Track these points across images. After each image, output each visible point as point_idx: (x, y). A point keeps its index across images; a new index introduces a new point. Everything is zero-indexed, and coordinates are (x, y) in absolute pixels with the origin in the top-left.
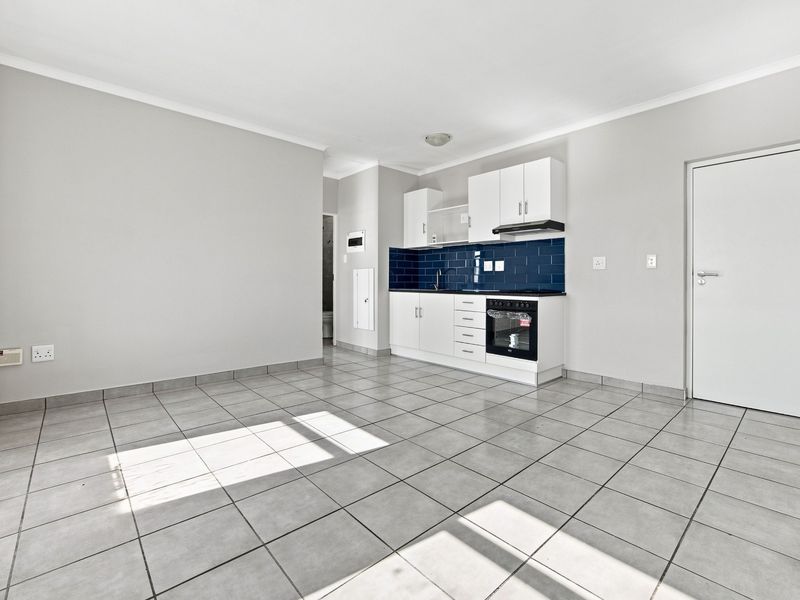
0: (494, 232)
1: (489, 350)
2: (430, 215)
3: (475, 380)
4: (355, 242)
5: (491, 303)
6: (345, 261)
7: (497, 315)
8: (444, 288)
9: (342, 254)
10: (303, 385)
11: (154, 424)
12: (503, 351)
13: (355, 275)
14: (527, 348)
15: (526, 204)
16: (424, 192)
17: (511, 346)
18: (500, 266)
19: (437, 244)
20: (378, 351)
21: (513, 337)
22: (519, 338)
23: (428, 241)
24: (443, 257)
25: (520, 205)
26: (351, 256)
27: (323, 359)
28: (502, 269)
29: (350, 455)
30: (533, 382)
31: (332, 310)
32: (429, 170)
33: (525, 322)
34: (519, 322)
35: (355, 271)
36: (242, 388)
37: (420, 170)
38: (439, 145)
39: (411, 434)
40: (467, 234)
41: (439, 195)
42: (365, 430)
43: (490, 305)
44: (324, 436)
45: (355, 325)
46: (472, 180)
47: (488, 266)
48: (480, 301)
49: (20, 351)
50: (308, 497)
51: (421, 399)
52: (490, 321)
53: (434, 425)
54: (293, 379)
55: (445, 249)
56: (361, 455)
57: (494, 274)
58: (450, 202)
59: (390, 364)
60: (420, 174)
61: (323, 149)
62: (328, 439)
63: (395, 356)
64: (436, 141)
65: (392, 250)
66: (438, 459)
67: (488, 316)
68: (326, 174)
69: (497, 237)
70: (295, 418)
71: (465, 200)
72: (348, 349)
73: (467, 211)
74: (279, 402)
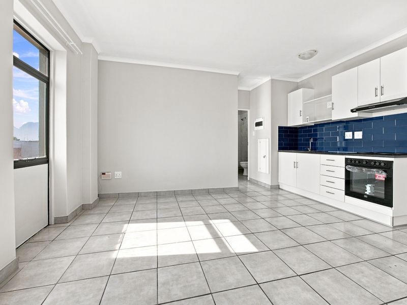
0: (352, 111)
1: (347, 194)
2: (304, 105)
3: (336, 213)
4: (259, 124)
5: (349, 161)
6: (254, 135)
7: (354, 170)
8: (315, 150)
9: (252, 131)
10: (222, 202)
11: (149, 212)
12: (360, 196)
13: (259, 142)
14: (383, 196)
15: (382, 87)
16: (301, 90)
17: (367, 193)
18: (359, 135)
19: (310, 122)
20: (271, 186)
21: (368, 187)
22: (375, 188)
23: (303, 121)
24: (316, 131)
25: (376, 89)
26: (257, 132)
27: (238, 188)
28: (361, 137)
29: (231, 253)
30: (389, 223)
31: (247, 161)
32: (305, 78)
33: (381, 176)
34: (375, 176)
35: (259, 140)
36: (194, 199)
37: (299, 78)
38: (309, 58)
39: (276, 247)
40: (331, 115)
41: (312, 92)
42: (247, 237)
43: (348, 162)
44: (221, 236)
45: (259, 170)
46: (334, 78)
47: (348, 135)
48: (340, 160)
49: (110, 173)
50: (195, 277)
51: (292, 222)
52: (348, 173)
53: (294, 244)
54: (219, 197)
55: (316, 125)
56: (238, 255)
57: (353, 141)
58: (319, 95)
59: (278, 195)
60: (299, 81)
61: (238, 74)
62: (223, 238)
63: (282, 190)
64: (306, 56)
65: (280, 128)
66: (291, 273)
67: (346, 170)
68: (240, 88)
69: (355, 115)
70: (210, 221)
71: (330, 92)
72: (256, 183)
73: (331, 100)
74: (207, 209)
